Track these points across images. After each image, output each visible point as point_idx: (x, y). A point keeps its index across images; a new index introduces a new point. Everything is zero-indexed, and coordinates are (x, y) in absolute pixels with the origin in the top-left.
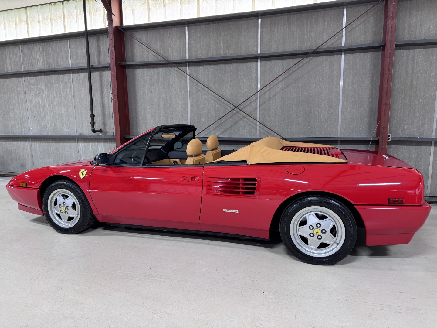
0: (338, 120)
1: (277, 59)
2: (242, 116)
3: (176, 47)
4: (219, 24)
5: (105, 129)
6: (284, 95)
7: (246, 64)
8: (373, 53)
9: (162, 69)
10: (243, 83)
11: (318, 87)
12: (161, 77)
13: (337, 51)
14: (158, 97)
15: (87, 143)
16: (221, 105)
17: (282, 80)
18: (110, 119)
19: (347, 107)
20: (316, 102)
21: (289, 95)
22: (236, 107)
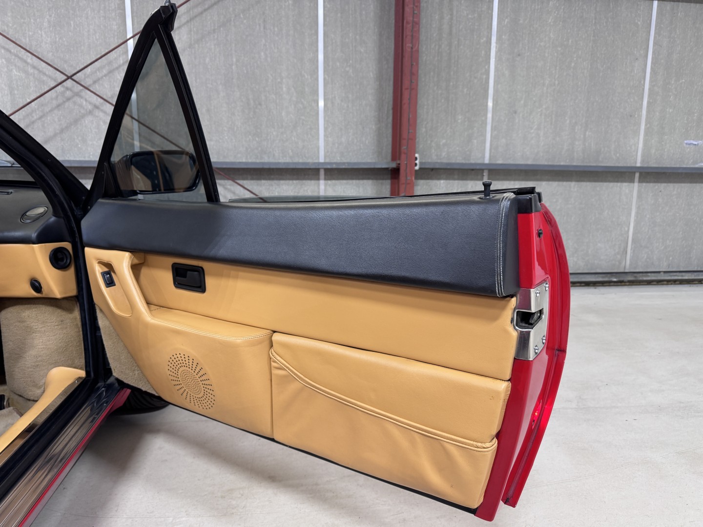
0: (318, 126)
2: (90, 103)
10: (87, 18)
11: (272, 46)
16: (26, 72)
17: (188, 22)
19: (335, 97)
20: (270, 81)
21: (207, 60)
22: (70, 77)
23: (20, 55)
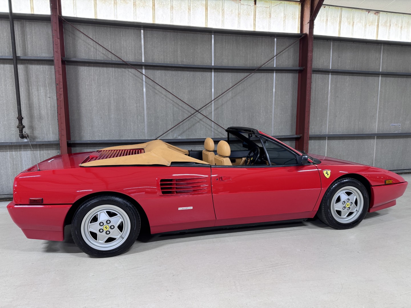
0: (272, 123)
1: (227, 72)
2: (199, 119)
3: (130, 48)
4: (176, 33)
5: (33, 133)
6: (233, 102)
7: (202, 73)
8: (293, 74)
9: (113, 69)
10: (200, 90)
11: (258, 97)
12: (113, 77)
13: (271, 70)
14: (108, 98)
15: (3, 152)
16: (179, 109)
18: (40, 122)
19: (278, 113)
20: (257, 109)
21: (237, 102)
22: (197, 111)
23: (177, 103)
